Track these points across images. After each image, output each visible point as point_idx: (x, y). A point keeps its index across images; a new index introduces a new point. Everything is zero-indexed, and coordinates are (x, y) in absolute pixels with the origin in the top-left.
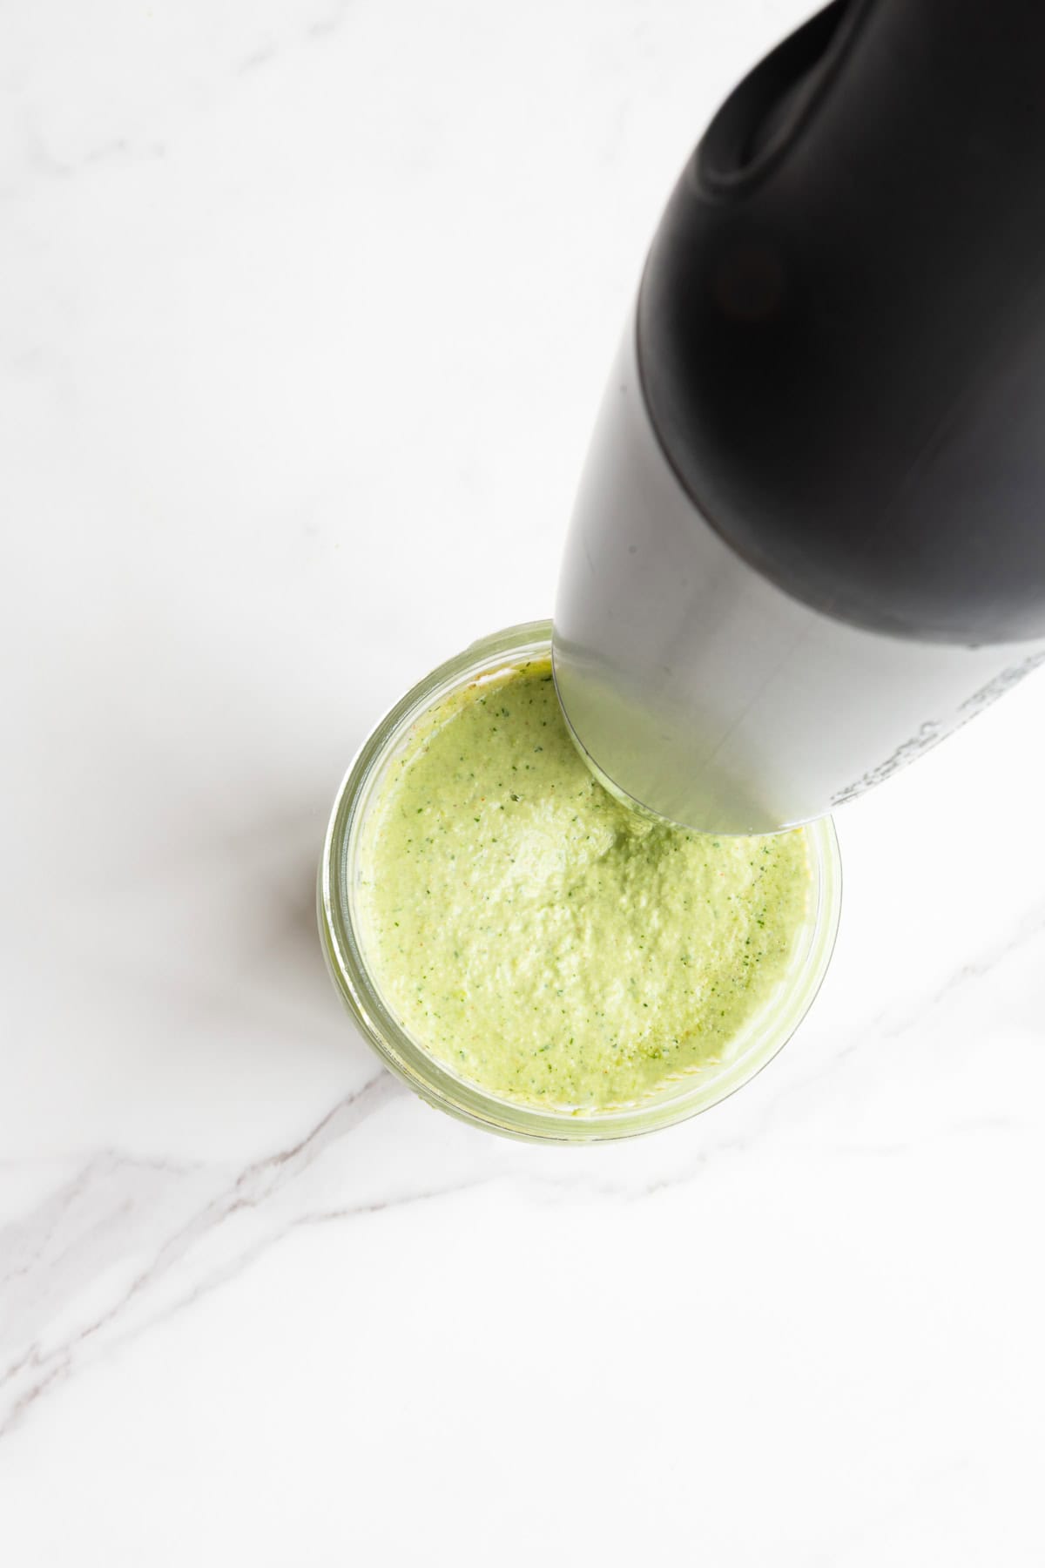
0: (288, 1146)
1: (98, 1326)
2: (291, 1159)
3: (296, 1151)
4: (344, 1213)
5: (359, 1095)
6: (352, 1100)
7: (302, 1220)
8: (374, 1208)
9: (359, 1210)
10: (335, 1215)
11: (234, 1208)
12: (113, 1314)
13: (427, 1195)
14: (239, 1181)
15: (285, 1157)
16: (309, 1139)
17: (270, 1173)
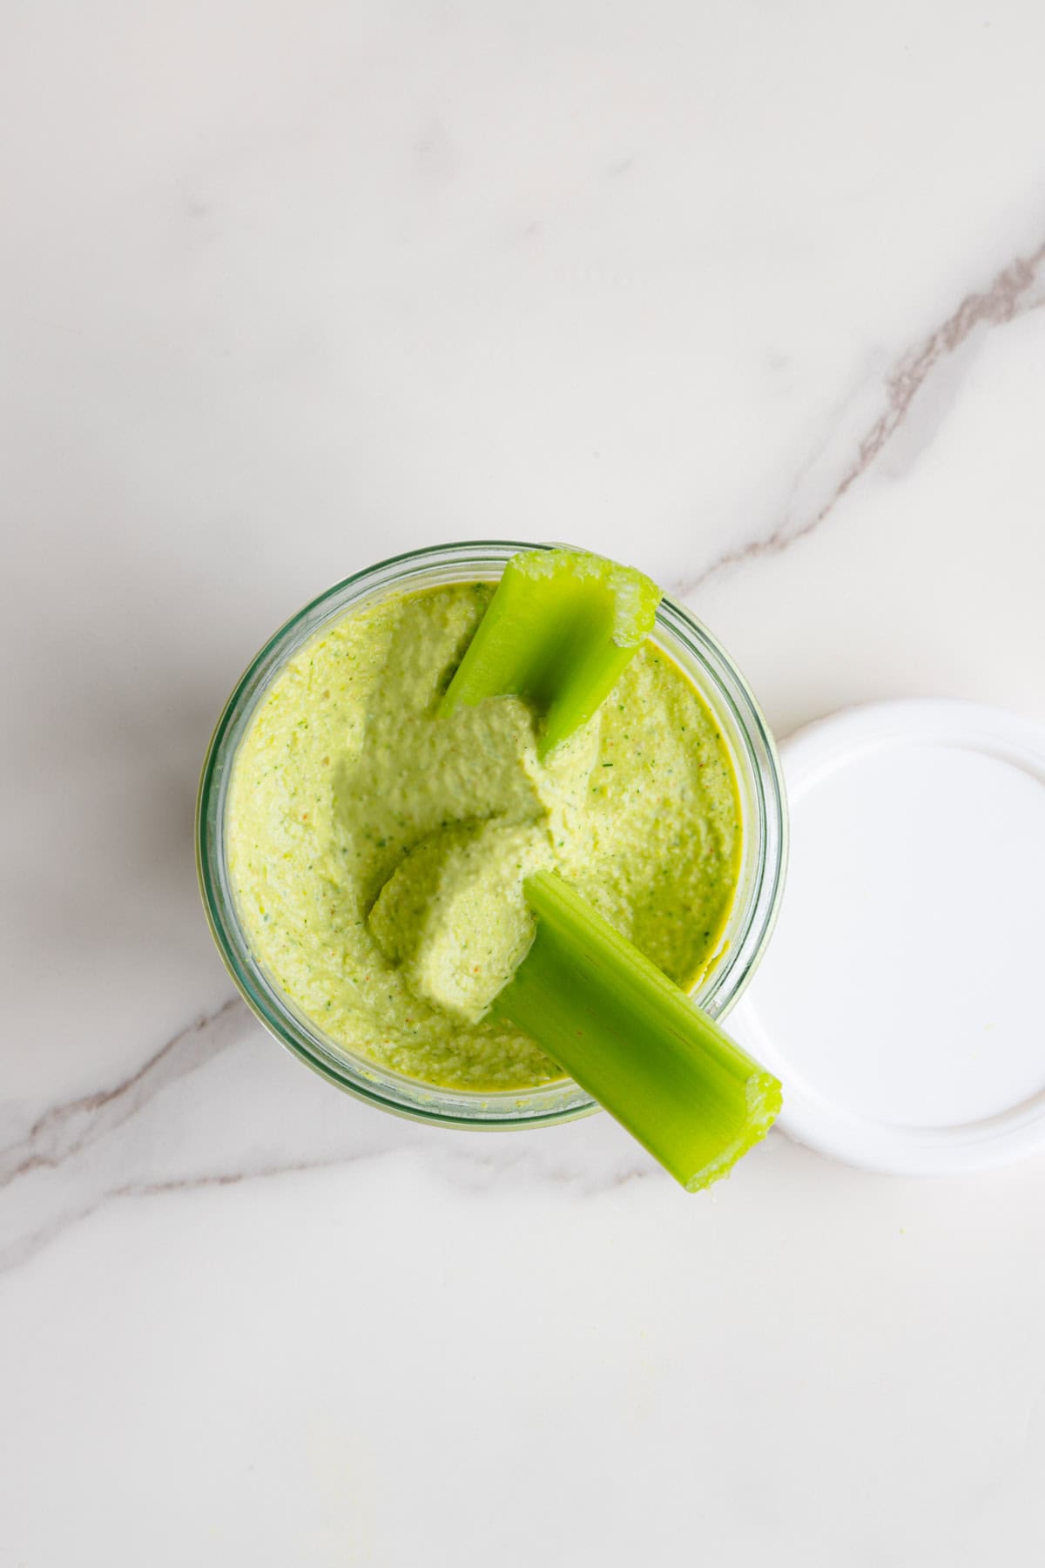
0: (110, 1084)
2: (111, 1103)
3: (117, 1092)
4: (182, 1184)
5: (214, 1017)
6: (203, 1024)
7: (123, 1191)
8: (224, 1180)
9: (203, 1181)
10: (169, 1186)
11: (24, 1167)
13: (302, 1167)
14: (36, 1129)
15: (102, 1099)
16: (139, 1076)
17: (82, 1119)
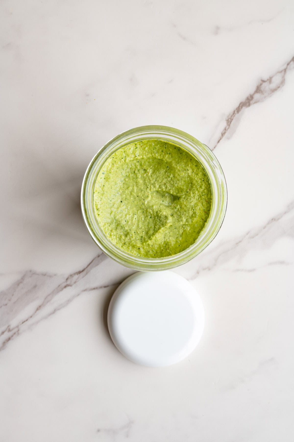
0: (81, 269)
1: (27, 320)
2: (82, 273)
3: (83, 271)
4: (97, 288)
5: (101, 255)
6: (99, 256)
7: (85, 290)
8: (105, 287)
9: (101, 287)
10: (94, 289)
11: (65, 287)
12: (31, 317)
14: (67, 279)
15: (80, 272)
16: (87, 267)
17: (76, 277)
